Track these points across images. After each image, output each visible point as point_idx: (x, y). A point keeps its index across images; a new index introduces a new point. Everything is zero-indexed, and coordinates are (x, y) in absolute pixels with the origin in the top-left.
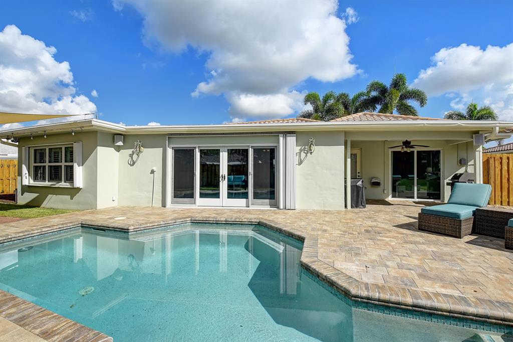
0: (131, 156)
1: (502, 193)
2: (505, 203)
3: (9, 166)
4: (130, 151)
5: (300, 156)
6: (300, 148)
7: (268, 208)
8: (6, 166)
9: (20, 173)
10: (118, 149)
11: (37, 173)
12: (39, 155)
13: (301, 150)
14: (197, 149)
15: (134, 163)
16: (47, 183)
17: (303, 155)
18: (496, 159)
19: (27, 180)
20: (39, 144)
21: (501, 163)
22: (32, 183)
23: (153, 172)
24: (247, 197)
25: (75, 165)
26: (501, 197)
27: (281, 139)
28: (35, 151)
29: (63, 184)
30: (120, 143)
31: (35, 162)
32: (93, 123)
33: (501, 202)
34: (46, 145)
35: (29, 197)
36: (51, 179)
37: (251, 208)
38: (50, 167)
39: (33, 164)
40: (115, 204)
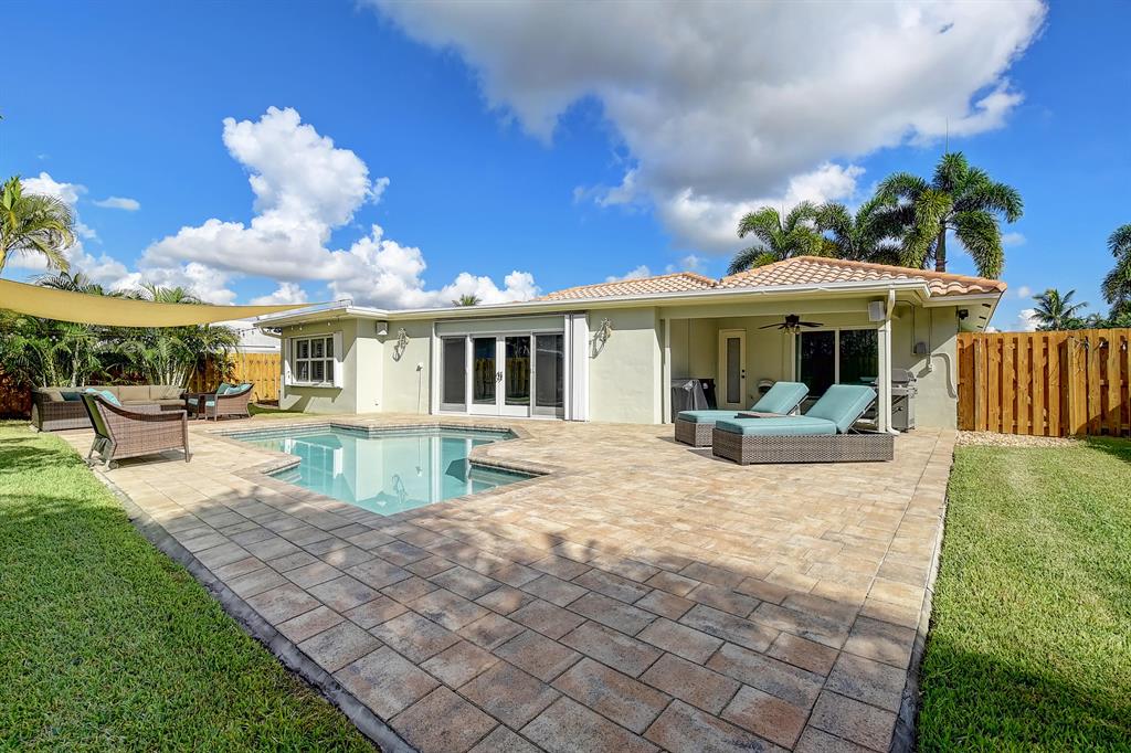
0: (396, 348)
1: (1001, 410)
2: (1007, 428)
3: (273, 363)
4: (395, 342)
5: (595, 346)
6: (593, 333)
7: (554, 418)
8: (270, 363)
9: (282, 372)
10: (382, 340)
11: (300, 371)
12: (303, 348)
13: (596, 337)
14: (468, 339)
15: (399, 357)
16: (310, 383)
17: (599, 343)
18: (989, 342)
19: (290, 380)
20: (302, 335)
21: (1001, 351)
22: (296, 382)
23: (419, 369)
24: (528, 405)
25: (335, 360)
26: (1001, 418)
27: (567, 321)
28: (298, 342)
29: (325, 384)
30: (384, 333)
31: (298, 357)
32: (348, 311)
33: (1001, 426)
34: (309, 335)
35: (293, 400)
36: (314, 378)
37: (533, 417)
38: (313, 362)
39: (296, 360)
40: (379, 410)
